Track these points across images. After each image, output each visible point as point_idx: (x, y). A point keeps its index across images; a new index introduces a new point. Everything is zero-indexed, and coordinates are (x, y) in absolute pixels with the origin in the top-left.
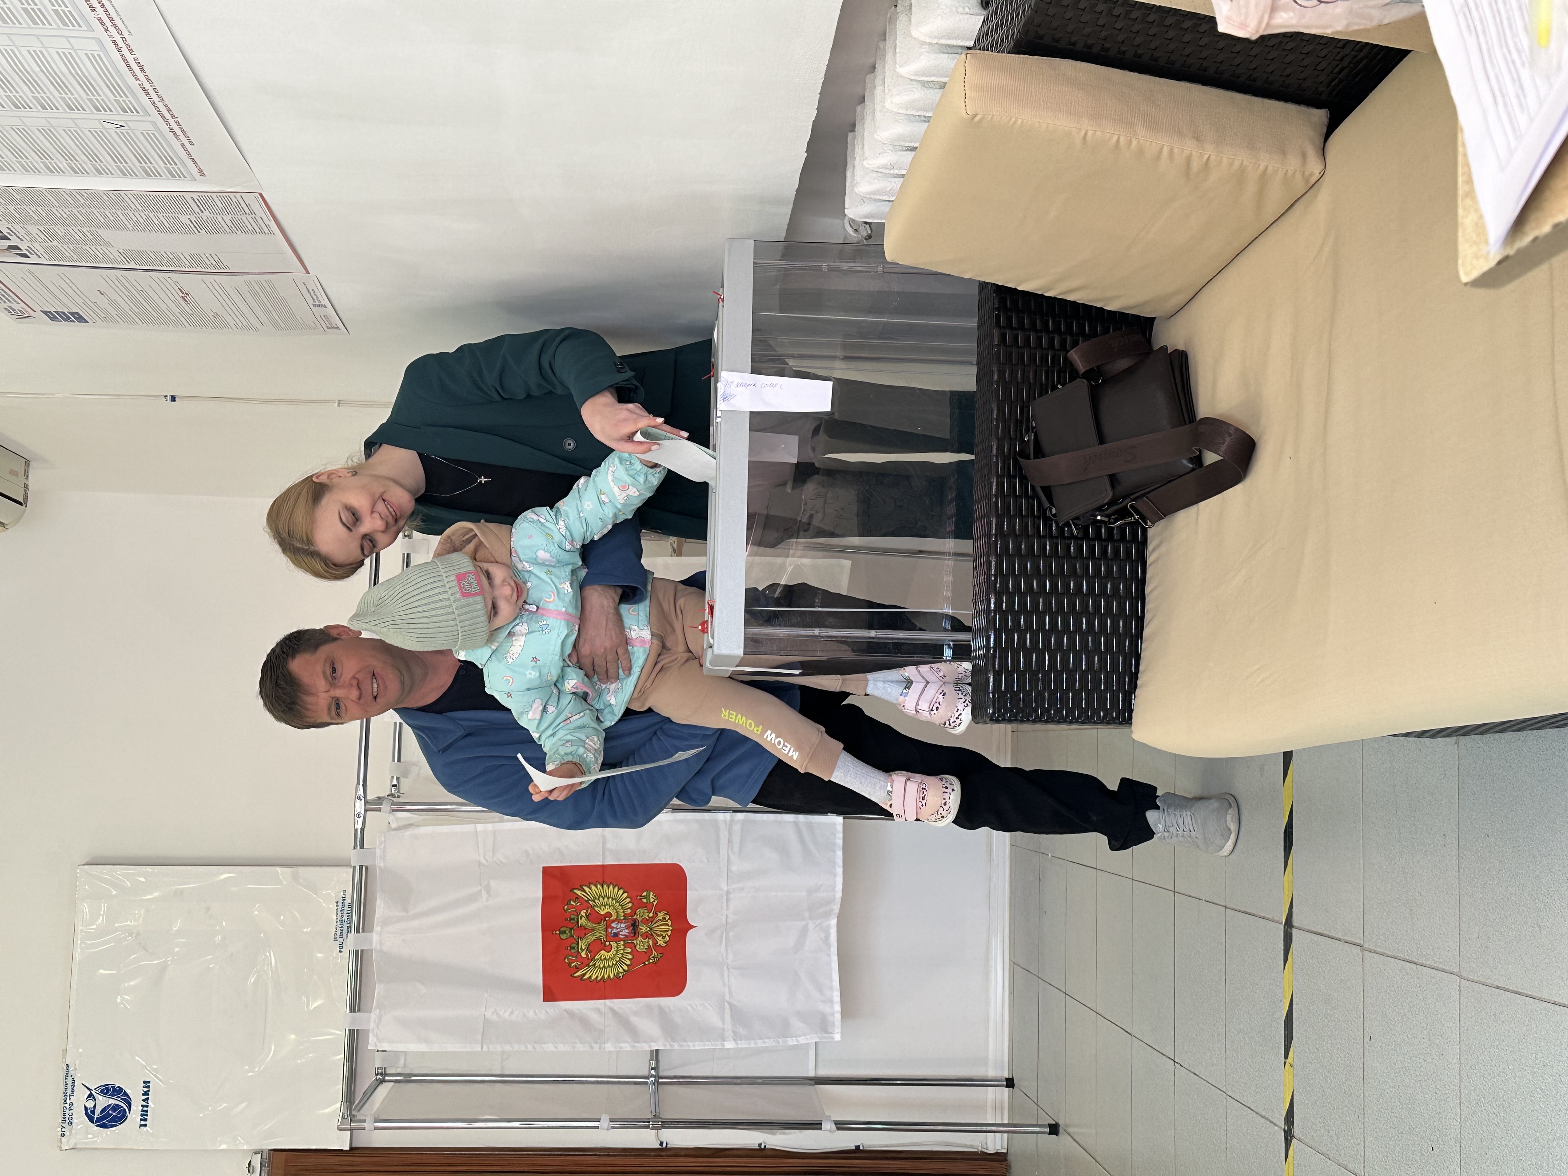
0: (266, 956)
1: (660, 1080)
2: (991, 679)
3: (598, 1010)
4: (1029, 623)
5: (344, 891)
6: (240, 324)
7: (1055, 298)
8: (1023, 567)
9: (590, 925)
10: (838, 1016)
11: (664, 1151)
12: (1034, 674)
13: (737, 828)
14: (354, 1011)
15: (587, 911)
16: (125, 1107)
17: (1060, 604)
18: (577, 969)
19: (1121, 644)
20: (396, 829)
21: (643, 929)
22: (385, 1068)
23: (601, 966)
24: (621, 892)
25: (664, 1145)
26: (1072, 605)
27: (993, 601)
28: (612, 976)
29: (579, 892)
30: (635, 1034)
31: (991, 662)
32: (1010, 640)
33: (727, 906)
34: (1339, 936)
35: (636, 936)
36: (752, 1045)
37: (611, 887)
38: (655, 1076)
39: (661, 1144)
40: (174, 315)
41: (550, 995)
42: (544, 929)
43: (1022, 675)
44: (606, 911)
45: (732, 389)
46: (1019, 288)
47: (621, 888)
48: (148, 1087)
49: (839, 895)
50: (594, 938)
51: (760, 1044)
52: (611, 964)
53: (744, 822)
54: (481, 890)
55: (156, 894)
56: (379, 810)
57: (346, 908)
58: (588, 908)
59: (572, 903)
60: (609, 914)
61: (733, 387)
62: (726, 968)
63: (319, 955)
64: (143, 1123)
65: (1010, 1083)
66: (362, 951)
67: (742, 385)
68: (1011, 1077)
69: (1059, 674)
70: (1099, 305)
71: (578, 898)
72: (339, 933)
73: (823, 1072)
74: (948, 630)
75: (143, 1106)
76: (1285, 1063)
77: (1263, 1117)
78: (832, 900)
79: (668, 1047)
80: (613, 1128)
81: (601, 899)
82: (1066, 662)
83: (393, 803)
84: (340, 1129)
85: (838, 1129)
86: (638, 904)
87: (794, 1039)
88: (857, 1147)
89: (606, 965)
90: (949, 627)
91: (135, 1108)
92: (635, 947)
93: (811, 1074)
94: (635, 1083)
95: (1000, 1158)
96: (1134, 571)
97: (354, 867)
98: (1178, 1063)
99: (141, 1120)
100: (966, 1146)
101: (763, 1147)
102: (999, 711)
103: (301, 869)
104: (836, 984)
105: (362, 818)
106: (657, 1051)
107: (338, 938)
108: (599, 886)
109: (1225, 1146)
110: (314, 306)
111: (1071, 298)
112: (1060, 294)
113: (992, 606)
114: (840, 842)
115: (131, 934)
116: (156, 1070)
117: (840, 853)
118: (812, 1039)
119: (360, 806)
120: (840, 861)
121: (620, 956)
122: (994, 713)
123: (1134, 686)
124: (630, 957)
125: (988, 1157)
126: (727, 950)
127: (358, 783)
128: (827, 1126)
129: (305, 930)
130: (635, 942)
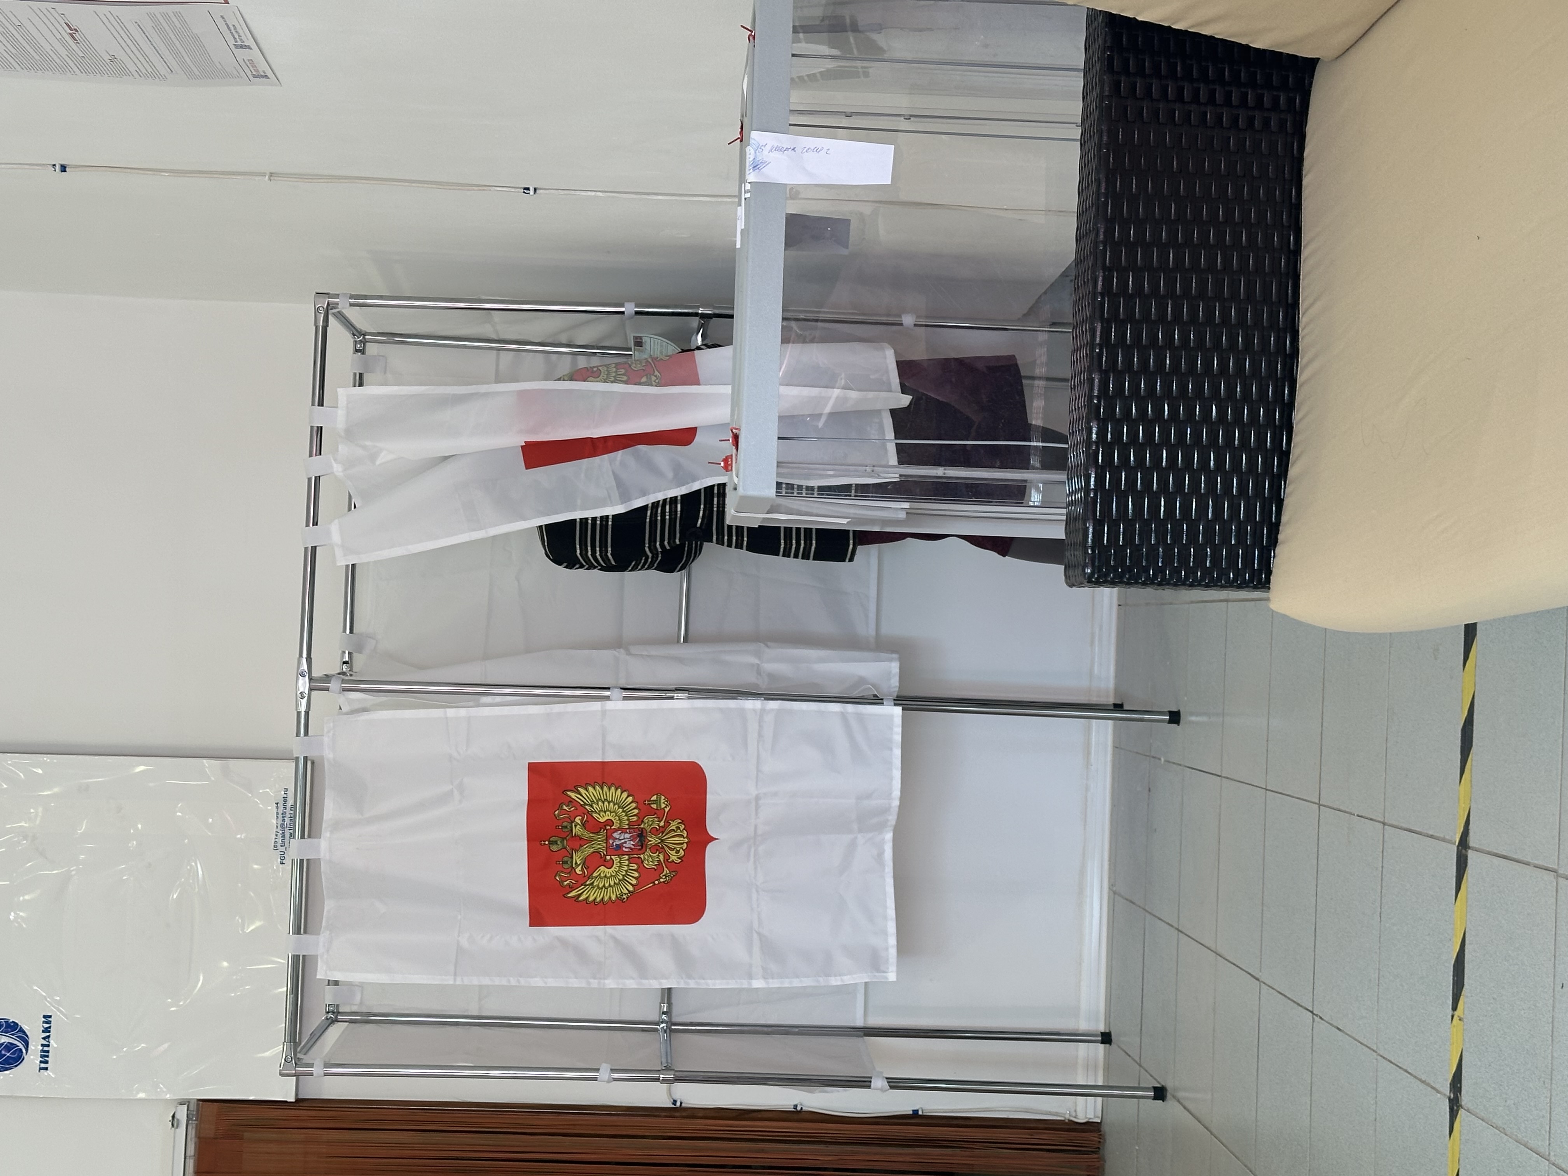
0: (191, 866)
1: (673, 1027)
2: (1091, 530)
3: (598, 939)
4: (1140, 459)
5: (286, 790)
6: (144, 71)
7: (1186, 32)
8: (1135, 387)
9: (586, 834)
10: (893, 952)
11: (677, 1111)
12: (1146, 524)
13: (769, 719)
14: (299, 933)
15: (583, 818)
16: (21, 1047)
17: (1181, 435)
18: (571, 888)
19: (1259, 486)
20: (347, 714)
21: (653, 840)
22: (338, 1005)
23: (601, 886)
24: (625, 795)
25: (678, 1104)
26: (1197, 435)
27: (1094, 430)
28: (613, 898)
29: (572, 795)
30: (642, 969)
31: (1090, 507)
32: (1116, 481)
33: (757, 814)
34: (1528, 859)
35: (644, 849)
36: (787, 985)
37: (613, 789)
38: (666, 1022)
39: (675, 1102)
40: (60, 57)
41: (537, 918)
42: (530, 840)
43: (1130, 525)
44: (607, 818)
45: (766, 155)
46: (1140, 18)
47: (625, 791)
48: (49, 1022)
49: (896, 803)
50: (592, 850)
51: (796, 983)
52: (612, 883)
53: (779, 711)
54: (452, 791)
55: (56, 790)
56: (327, 689)
57: (288, 811)
58: (584, 814)
59: (565, 807)
60: (610, 822)
61: (765, 152)
62: (754, 891)
63: (256, 867)
64: (43, 1065)
65: (1106, 1038)
66: (308, 860)
67: (778, 149)
68: (1107, 1031)
69: (1177, 525)
70: (1244, 42)
71: (571, 801)
72: (279, 841)
73: (876, 1021)
74: (1037, 469)
75: (43, 1045)
76: (1453, 1017)
77: (1423, 1082)
78: (886, 810)
79: (682, 986)
80: (615, 1080)
81: (600, 803)
82: (1186, 508)
83: (343, 681)
84: (282, 1075)
85: (892, 1087)
86: (645, 809)
87: (838, 978)
88: (915, 1112)
89: (607, 885)
90: (1038, 465)
91: (33, 1048)
92: (642, 862)
93: (859, 1023)
94: (643, 1030)
95: (1092, 1127)
96: (1278, 392)
97: (297, 759)
98: (1317, 1015)
99: (41, 1062)
100: (1050, 1114)
101: (799, 1108)
102: (1100, 571)
103: (232, 762)
104: (891, 912)
105: (306, 699)
106: (670, 989)
107: (279, 847)
108: (598, 788)
109: (1374, 1116)
110: (236, 46)
111: (1206, 31)
112: (1192, 27)
113: (1094, 436)
114: (898, 738)
115: (25, 837)
116: (58, 1002)
117: (897, 752)
118: (860, 978)
119: (303, 685)
120: (897, 762)
121: (624, 873)
122: (1093, 573)
123: (1274, 542)
124: (636, 875)
125: (1077, 1127)
126: (756, 868)
127: (301, 655)
128: (878, 1083)
129: (239, 836)
130: (642, 856)
